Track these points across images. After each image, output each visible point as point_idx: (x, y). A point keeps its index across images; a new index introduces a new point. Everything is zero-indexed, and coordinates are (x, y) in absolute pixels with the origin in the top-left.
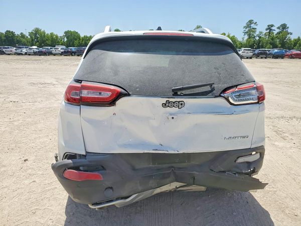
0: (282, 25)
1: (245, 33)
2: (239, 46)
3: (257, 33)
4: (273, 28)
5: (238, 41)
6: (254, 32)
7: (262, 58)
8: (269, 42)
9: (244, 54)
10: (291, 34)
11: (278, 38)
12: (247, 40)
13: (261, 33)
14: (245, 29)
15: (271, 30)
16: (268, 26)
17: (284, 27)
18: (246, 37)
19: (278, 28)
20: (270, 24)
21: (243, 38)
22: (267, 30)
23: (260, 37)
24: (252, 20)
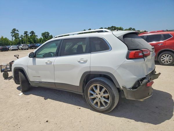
0: (31, 32)
1: (13, 36)
2: (11, 44)
3: (20, 36)
4: (27, 33)
5: (10, 41)
6: (18, 35)
7: (33, 49)
8: (27, 40)
9: (23, 47)
10: (37, 36)
11: (32, 39)
12: (15, 40)
13: (22, 36)
14: (12, 34)
15: (27, 34)
16: (25, 32)
17: (32, 33)
18: (14, 38)
19: (30, 33)
20: (26, 31)
21: (12, 39)
22: (24, 34)
23: (22, 38)
24: (15, 29)
